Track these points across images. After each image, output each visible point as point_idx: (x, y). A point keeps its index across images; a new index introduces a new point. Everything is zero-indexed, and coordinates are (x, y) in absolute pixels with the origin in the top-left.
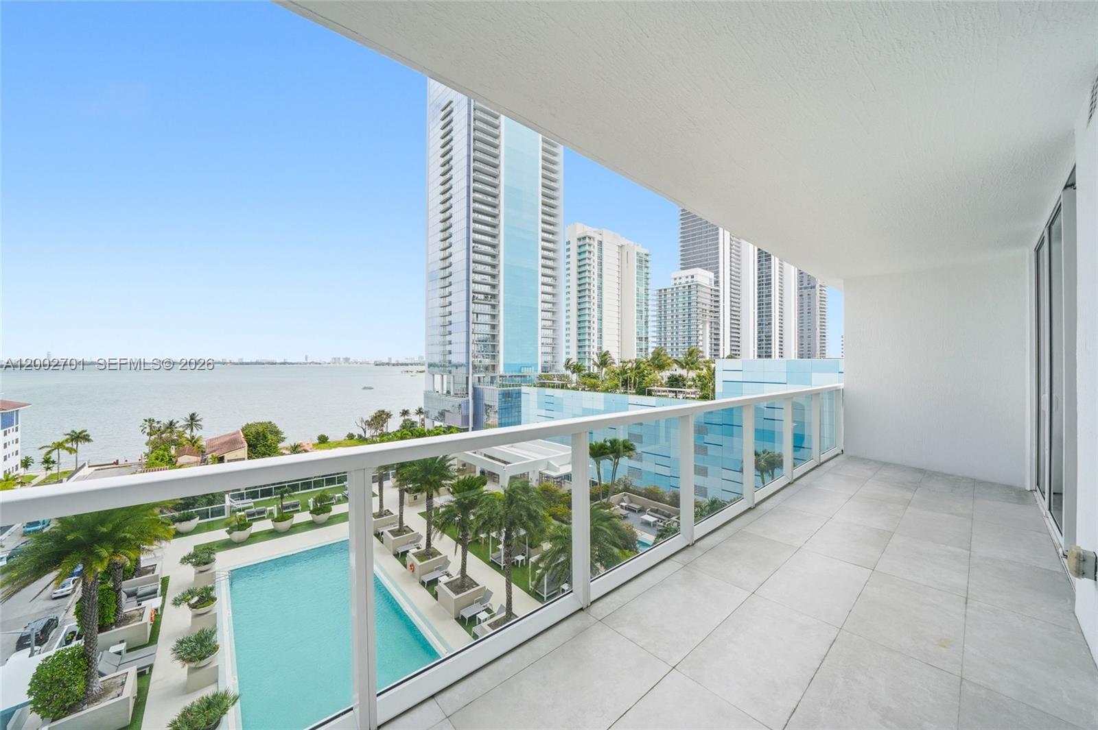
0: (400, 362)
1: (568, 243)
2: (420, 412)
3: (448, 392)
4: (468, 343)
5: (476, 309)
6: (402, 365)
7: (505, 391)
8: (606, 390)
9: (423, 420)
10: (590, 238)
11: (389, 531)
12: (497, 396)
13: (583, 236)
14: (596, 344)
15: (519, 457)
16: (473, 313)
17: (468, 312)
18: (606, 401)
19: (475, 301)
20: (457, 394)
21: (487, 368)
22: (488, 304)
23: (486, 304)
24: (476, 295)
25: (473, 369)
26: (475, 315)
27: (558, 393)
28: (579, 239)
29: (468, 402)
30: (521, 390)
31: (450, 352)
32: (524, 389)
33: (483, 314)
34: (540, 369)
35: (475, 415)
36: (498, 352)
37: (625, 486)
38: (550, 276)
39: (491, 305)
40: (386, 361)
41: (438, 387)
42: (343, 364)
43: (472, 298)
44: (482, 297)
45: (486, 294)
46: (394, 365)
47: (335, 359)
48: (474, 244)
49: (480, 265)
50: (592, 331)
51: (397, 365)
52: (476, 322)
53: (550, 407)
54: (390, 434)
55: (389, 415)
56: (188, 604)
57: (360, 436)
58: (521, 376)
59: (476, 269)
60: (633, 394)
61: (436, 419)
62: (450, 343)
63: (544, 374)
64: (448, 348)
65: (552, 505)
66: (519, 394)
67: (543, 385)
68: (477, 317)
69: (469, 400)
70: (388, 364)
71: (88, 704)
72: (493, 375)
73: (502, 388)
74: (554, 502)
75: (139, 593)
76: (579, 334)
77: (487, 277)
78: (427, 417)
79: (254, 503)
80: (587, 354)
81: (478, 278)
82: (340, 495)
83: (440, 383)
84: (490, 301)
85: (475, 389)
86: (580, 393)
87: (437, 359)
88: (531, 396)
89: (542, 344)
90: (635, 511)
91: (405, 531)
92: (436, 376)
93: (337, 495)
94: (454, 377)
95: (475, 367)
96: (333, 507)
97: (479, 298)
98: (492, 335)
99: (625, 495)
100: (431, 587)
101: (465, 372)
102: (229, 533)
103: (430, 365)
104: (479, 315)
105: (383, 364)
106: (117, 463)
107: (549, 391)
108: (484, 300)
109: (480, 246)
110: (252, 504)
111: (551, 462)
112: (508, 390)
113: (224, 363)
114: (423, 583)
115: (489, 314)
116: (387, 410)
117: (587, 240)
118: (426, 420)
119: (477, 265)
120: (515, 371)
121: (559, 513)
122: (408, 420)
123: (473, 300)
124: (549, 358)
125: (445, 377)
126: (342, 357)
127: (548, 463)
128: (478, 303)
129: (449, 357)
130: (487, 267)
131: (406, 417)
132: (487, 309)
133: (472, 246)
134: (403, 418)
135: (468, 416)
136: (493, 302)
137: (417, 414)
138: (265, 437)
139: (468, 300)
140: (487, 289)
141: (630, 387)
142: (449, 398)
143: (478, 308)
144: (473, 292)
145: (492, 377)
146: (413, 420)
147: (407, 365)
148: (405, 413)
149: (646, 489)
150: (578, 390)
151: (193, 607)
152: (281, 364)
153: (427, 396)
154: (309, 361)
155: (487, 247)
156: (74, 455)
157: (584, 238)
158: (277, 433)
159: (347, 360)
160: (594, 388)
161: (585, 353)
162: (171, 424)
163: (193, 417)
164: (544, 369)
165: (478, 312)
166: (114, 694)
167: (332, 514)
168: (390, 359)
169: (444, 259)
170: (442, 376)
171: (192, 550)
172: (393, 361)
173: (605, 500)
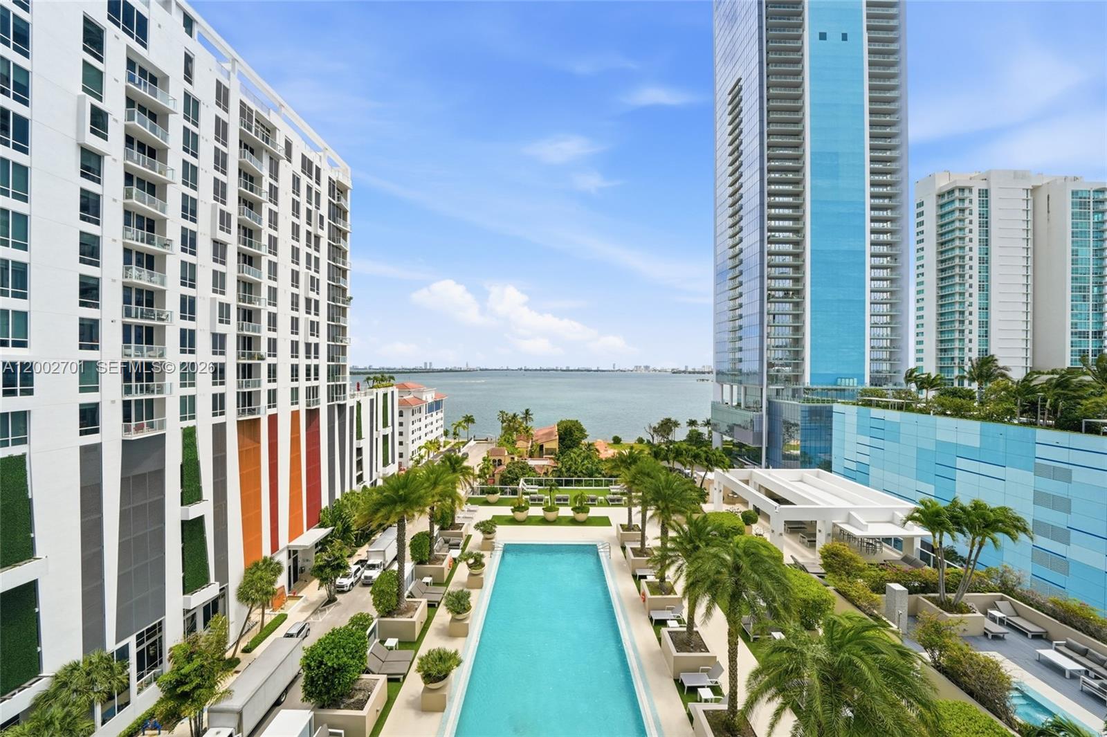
0: (697, 370)
1: (921, 205)
2: (708, 423)
3: (739, 405)
4: (761, 349)
5: (773, 309)
6: (698, 373)
7: (811, 407)
8: (988, 418)
9: (710, 432)
10: (962, 190)
11: (631, 548)
12: (800, 413)
13: (949, 188)
14: (975, 346)
15: (805, 498)
16: (769, 314)
17: (762, 313)
18: (982, 434)
19: (771, 300)
20: (749, 407)
21: (788, 379)
22: (789, 302)
23: (786, 302)
24: (773, 293)
25: (768, 379)
26: (771, 317)
27: (893, 415)
28: (941, 196)
29: (761, 417)
30: (832, 407)
31: (740, 360)
32: (837, 407)
33: (782, 314)
34: (867, 380)
35: (769, 434)
36: (803, 360)
37: (1004, 584)
38: (884, 256)
39: (793, 302)
40: (683, 369)
41: (727, 398)
42: (643, 372)
43: (767, 296)
44: (781, 294)
45: (786, 291)
46: (690, 373)
47: (636, 367)
48: (769, 234)
49: (777, 257)
50: (967, 326)
51: (694, 373)
52: (772, 324)
53: (880, 434)
54: (677, 443)
55: (676, 424)
56: (467, 564)
57: (649, 442)
58: (836, 390)
59: (772, 263)
60: (1049, 427)
61: (726, 433)
62: (740, 349)
63: (873, 387)
64: (738, 355)
65: (844, 577)
66: (829, 413)
67: (868, 404)
68: (774, 318)
69: (762, 416)
70: (684, 372)
71: (398, 614)
72: (795, 387)
73: (806, 404)
74: (848, 574)
75: (451, 542)
76: (941, 332)
77: (787, 270)
78: (716, 431)
79: (539, 490)
80: (957, 361)
81: (775, 272)
82: (602, 498)
83: (730, 394)
84: (792, 298)
85: (770, 402)
86: (931, 418)
87: (726, 367)
88: (846, 417)
89: (872, 348)
90: (1026, 635)
91: (646, 553)
92: (724, 385)
93: (600, 498)
94: (746, 388)
95: (770, 378)
96: (591, 509)
97: (777, 296)
98: (794, 339)
99: (1002, 599)
100: (658, 627)
101: (757, 383)
102: (513, 511)
103: (719, 373)
104: (776, 316)
105: (680, 372)
106: (487, 440)
107: (876, 412)
108: (782, 298)
109: (777, 234)
110: (536, 491)
111: (852, 513)
112: (816, 407)
113: (556, 370)
114: (651, 619)
115: (789, 314)
116: (673, 419)
117: (957, 194)
118: (713, 432)
119: (773, 257)
120: (830, 384)
121: (853, 593)
122: (695, 431)
123: (768, 299)
124: (885, 367)
125: (735, 387)
126: (643, 365)
127: (849, 514)
128: (775, 302)
129: (739, 366)
130: (788, 257)
131: (694, 428)
132: (788, 307)
133: (767, 236)
134: (690, 428)
135: (762, 433)
136: (795, 299)
137: (706, 425)
138: (571, 434)
139: (762, 300)
140: (788, 284)
141: (1043, 414)
142: (738, 411)
143: (774, 308)
144: (768, 290)
145: (794, 390)
146: (700, 431)
147: (703, 373)
148: (692, 423)
149: (1054, 603)
150: (929, 414)
151: (470, 566)
152: (595, 371)
153: (715, 406)
154: (616, 369)
155: (787, 234)
156: (466, 431)
157: (951, 192)
158: (582, 430)
159: (647, 368)
160: (959, 413)
161: (953, 359)
162: (515, 416)
163: (527, 412)
164: (876, 381)
165: (776, 312)
166: (409, 615)
167: (590, 514)
168: (686, 367)
169: (734, 257)
170: (732, 386)
171: (489, 518)
172: (690, 369)
173: (952, 596)
